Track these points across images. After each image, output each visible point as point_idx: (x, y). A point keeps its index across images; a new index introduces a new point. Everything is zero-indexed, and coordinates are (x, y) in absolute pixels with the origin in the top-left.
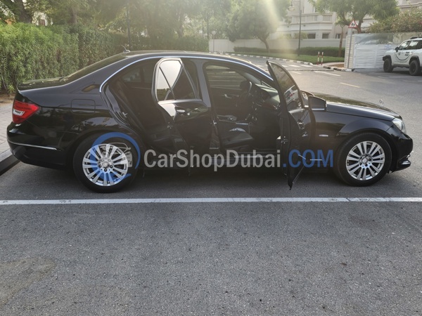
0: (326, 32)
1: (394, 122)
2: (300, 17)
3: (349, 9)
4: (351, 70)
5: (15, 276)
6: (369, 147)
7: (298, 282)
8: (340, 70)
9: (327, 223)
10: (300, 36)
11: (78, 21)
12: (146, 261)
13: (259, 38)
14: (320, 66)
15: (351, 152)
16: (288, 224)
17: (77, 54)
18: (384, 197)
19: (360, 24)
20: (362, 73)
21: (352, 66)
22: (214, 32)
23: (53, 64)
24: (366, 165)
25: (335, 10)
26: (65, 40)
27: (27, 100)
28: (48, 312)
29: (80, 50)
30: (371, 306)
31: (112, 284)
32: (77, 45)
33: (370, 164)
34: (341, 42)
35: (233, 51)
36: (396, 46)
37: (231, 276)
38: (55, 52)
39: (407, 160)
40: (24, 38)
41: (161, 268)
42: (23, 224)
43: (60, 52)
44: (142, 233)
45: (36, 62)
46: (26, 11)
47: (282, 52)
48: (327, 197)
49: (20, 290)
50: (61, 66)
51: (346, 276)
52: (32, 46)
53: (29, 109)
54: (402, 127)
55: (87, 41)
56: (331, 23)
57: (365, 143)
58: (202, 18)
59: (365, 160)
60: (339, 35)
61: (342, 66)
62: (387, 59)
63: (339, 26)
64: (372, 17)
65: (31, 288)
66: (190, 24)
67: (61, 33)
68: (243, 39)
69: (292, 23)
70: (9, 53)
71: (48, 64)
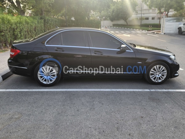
0: (154, 17)
1: (171, 57)
2: (141, 10)
3: (163, 7)
4: (163, 34)
5: (6, 120)
6: (159, 68)
7: (120, 124)
8: (159, 34)
9: (138, 100)
10: (141, 19)
11: (44, 14)
12: (59, 115)
13: (124, 20)
14: (150, 32)
15: (152, 70)
16: (122, 100)
17: (43, 28)
18: (166, 89)
19: (168, 13)
20: (168, 35)
21: (164, 32)
22: (104, 18)
23: (33, 32)
24: (159, 75)
25: (156, 7)
26: (38, 22)
27: (16, 48)
28: (17, 134)
29: (44, 26)
30: (150, 134)
31: (44, 123)
32: (43, 24)
33: (160, 75)
34: (160, 21)
35: (112, 26)
36: (183, 23)
37: (93, 121)
38: (34, 27)
39: (177, 73)
40: (20, 22)
41: (65, 118)
42: (12, 99)
43: (36, 27)
44: (60, 103)
45: (25, 32)
46: (22, 10)
47: (134, 26)
48: (141, 89)
49: (7, 125)
50: (36, 33)
51: (142, 122)
52: (24, 25)
53: (17, 52)
54: (174, 59)
55: (47, 23)
56: (156, 13)
57: (158, 66)
58: (98, 12)
59: (158, 73)
60: (159, 18)
61: (160, 32)
62: (180, 29)
63: (159, 14)
64: (173, 10)
65: (11, 124)
66: (93, 14)
67: (36, 19)
68: (117, 20)
69: (138, 13)
70: (14, 28)
71: (30, 32)
